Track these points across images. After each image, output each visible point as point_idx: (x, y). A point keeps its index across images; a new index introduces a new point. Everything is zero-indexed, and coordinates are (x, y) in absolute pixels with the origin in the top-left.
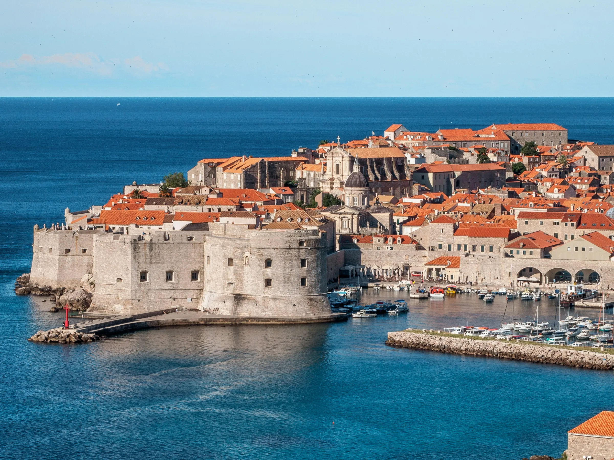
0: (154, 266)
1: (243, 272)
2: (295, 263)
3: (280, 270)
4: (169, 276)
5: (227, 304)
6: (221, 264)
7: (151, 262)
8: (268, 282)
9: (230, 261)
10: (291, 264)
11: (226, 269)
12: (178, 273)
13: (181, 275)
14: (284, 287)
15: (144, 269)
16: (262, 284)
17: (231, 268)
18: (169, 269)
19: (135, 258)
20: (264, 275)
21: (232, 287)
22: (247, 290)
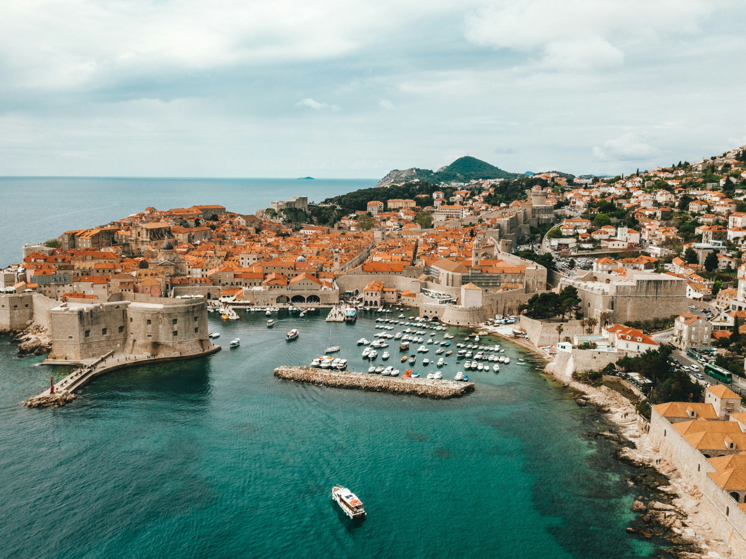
0: (94, 327)
1: (158, 328)
2: (191, 320)
3: (183, 325)
4: (104, 331)
5: (148, 349)
6: (142, 323)
7: (92, 324)
8: (175, 333)
9: (149, 322)
10: (189, 321)
11: (146, 327)
12: (110, 329)
13: (112, 330)
14: (185, 335)
15: (87, 329)
16: (171, 335)
17: (150, 326)
18: (104, 327)
19: (81, 323)
20: (172, 329)
21: (150, 338)
22: (162, 339)
